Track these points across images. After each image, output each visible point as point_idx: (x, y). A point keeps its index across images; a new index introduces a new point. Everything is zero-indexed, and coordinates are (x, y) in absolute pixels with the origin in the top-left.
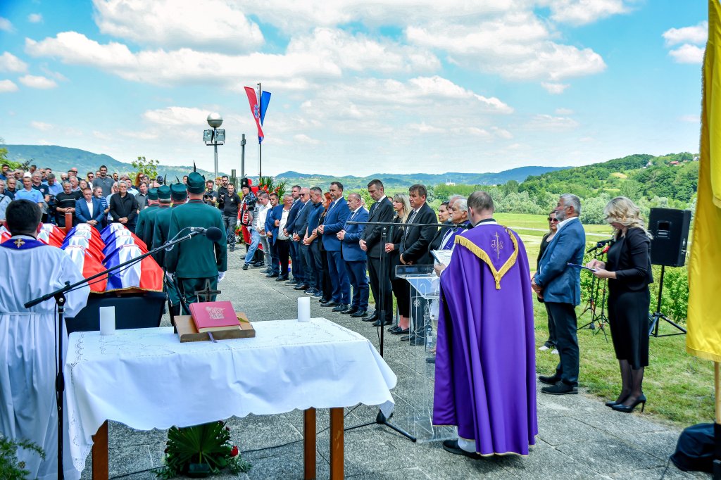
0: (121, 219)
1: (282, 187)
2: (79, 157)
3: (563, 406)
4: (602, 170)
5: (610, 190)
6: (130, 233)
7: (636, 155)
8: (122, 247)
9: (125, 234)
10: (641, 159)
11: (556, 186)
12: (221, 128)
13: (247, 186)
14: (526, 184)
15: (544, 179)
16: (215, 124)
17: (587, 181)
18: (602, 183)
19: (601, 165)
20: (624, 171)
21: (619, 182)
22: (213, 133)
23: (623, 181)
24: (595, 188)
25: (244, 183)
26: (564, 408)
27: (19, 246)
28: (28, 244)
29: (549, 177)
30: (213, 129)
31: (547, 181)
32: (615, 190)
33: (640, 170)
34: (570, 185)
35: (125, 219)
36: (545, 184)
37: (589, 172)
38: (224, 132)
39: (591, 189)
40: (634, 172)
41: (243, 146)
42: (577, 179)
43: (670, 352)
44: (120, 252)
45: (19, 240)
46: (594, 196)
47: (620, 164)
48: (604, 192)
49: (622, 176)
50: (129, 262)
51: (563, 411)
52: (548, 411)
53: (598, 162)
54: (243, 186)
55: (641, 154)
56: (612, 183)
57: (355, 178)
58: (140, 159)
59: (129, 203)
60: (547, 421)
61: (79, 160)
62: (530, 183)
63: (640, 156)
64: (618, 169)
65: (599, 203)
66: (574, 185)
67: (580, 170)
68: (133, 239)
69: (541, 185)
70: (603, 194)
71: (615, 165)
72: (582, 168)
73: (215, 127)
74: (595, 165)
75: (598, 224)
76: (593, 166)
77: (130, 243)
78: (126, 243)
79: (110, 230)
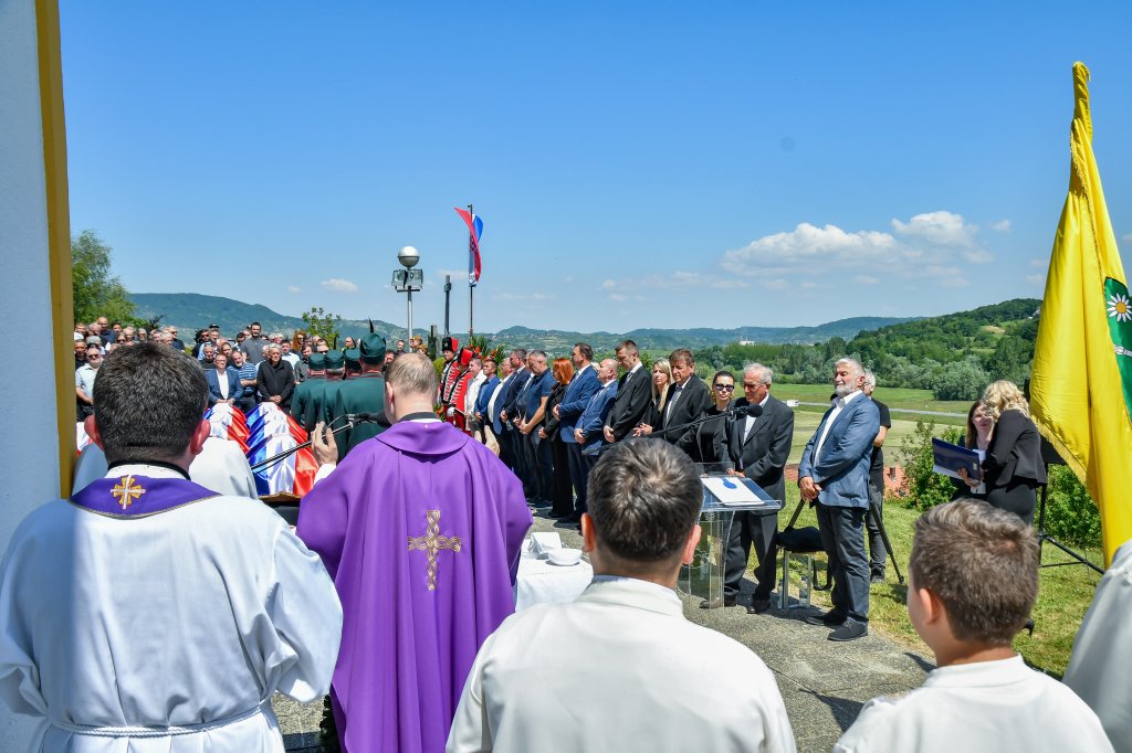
0: (272, 398)
1: (501, 349)
2: (226, 309)
3: (895, 668)
4: (967, 321)
5: (980, 350)
6: (285, 416)
7: (1018, 300)
8: (271, 437)
9: (278, 418)
10: (1025, 306)
11: (900, 345)
12: (417, 267)
13: (450, 348)
14: (857, 342)
15: (883, 336)
16: (408, 262)
17: (946, 337)
18: (969, 341)
19: (966, 314)
20: (1002, 324)
21: (993, 339)
22: (406, 274)
23: (999, 338)
24: (959, 348)
25: (446, 345)
26: (896, 672)
27: (125, 502)
28: (156, 494)
29: (891, 332)
30: (406, 268)
31: (888, 338)
32: (988, 351)
33: (1023, 321)
34: (923, 343)
35: (278, 398)
36: (884, 343)
37: (949, 325)
38: (421, 273)
39: (953, 349)
40: (1015, 325)
41: (448, 293)
42: (932, 335)
43: (1059, 590)
44: (268, 444)
45: (128, 481)
46: (957, 359)
47: (995, 313)
48: (973, 353)
49: (997, 331)
50: (279, 458)
51: (894, 675)
52: (873, 675)
53: (962, 310)
54: (444, 349)
55: (1025, 298)
56: (984, 340)
57: (610, 335)
58: (314, 310)
59: (282, 373)
60: (869, 690)
61: (225, 313)
62: (862, 341)
63: (1023, 301)
64: (991, 322)
65: (964, 370)
66: (928, 343)
67: (935, 321)
68: (287, 426)
69: (879, 344)
70: (970, 356)
71: (986, 315)
72: (939, 319)
73: (409, 266)
74: (958, 315)
75: (963, 399)
76: (954, 315)
77: (284, 431)
78: (277, 431)
79: (258, 413)
